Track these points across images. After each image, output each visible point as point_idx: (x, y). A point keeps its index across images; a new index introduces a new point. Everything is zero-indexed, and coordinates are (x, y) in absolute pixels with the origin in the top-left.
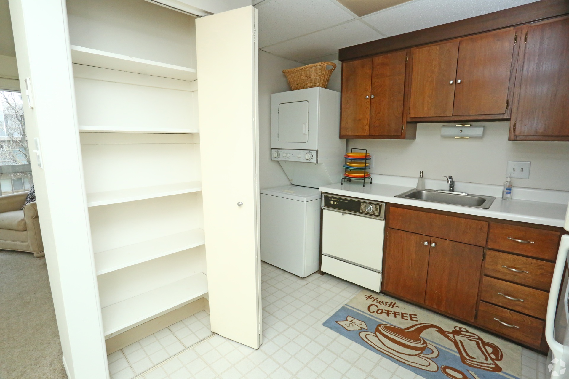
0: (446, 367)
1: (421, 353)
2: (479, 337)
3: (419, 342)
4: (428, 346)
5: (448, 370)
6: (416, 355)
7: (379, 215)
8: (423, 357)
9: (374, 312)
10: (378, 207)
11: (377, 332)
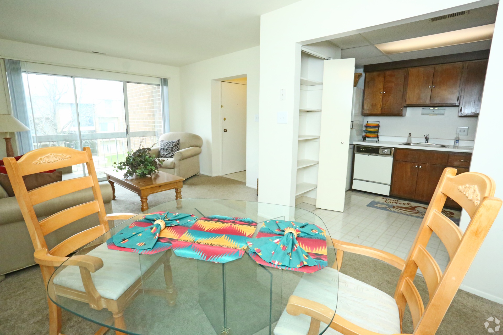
3: (415, 210)
4: (420, 212)
7: (390, 154)
9: (389, 203)
10: (390, 150)
11: (394, 208)
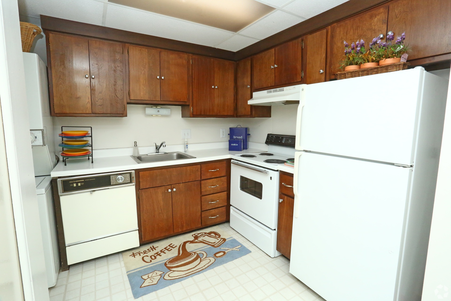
0: (215, 254)
1: (201, 259)
2: (204, 233)
3: (192, 255)
4: (198, 253)
5: (217, 255)
6: (201, 261)
7: (131, 182)
8: (203, 259)
9: (151, 261)
10: (128, 175)
11: (171, 269)
